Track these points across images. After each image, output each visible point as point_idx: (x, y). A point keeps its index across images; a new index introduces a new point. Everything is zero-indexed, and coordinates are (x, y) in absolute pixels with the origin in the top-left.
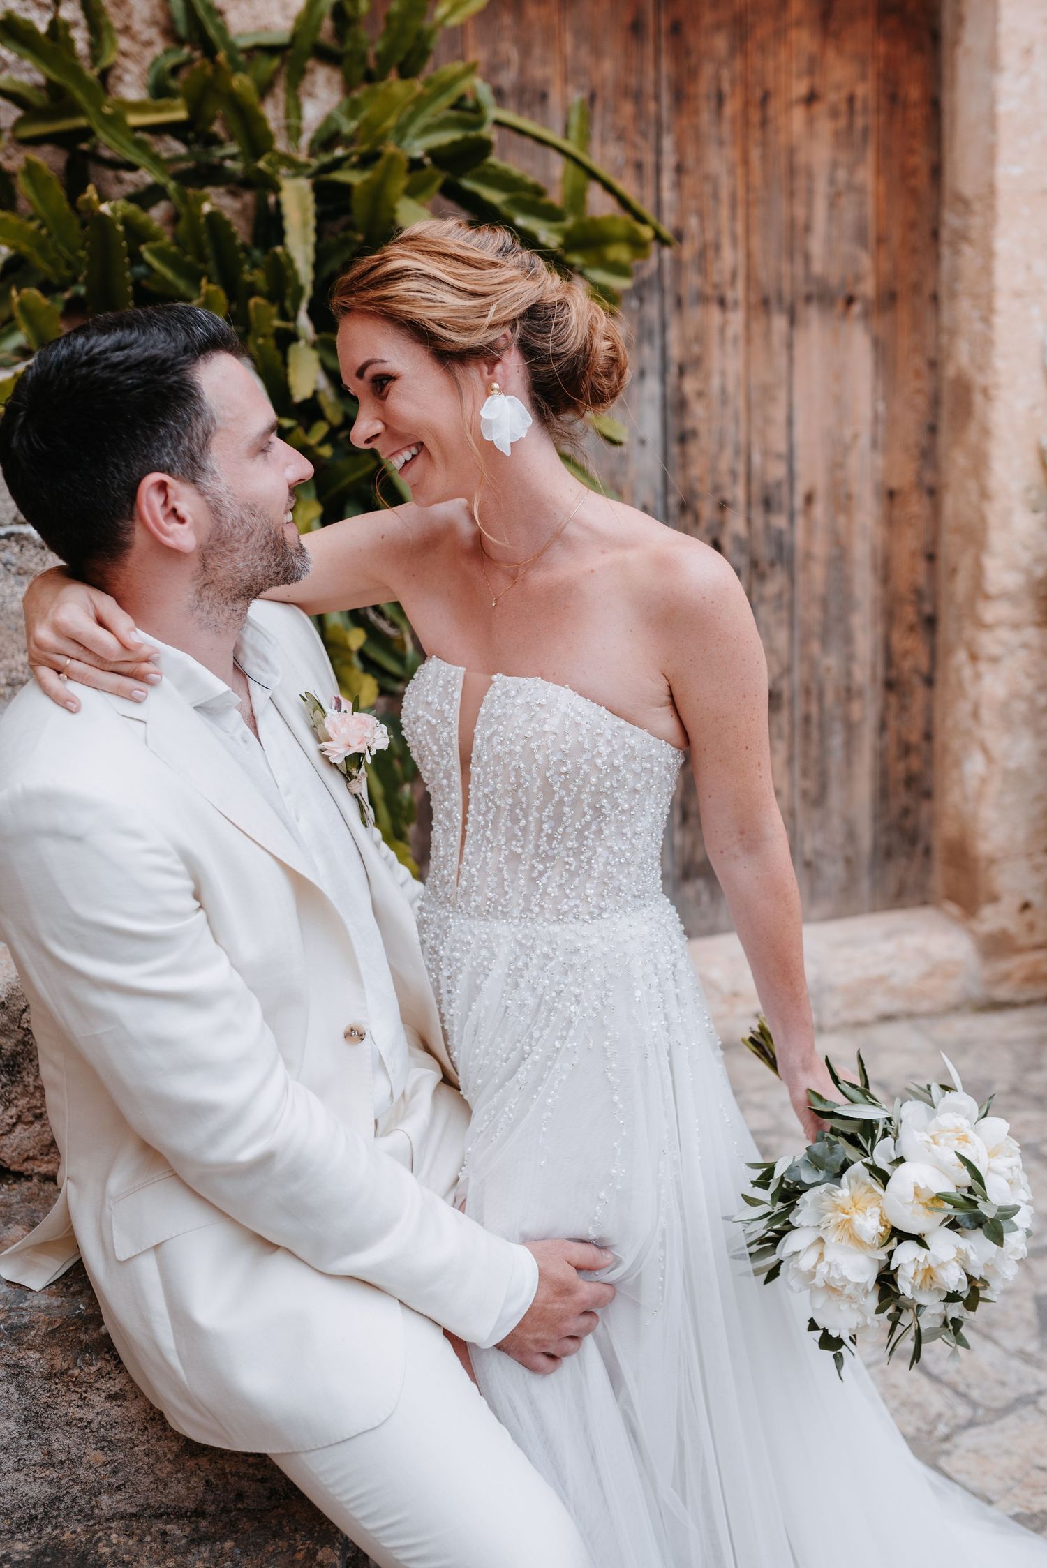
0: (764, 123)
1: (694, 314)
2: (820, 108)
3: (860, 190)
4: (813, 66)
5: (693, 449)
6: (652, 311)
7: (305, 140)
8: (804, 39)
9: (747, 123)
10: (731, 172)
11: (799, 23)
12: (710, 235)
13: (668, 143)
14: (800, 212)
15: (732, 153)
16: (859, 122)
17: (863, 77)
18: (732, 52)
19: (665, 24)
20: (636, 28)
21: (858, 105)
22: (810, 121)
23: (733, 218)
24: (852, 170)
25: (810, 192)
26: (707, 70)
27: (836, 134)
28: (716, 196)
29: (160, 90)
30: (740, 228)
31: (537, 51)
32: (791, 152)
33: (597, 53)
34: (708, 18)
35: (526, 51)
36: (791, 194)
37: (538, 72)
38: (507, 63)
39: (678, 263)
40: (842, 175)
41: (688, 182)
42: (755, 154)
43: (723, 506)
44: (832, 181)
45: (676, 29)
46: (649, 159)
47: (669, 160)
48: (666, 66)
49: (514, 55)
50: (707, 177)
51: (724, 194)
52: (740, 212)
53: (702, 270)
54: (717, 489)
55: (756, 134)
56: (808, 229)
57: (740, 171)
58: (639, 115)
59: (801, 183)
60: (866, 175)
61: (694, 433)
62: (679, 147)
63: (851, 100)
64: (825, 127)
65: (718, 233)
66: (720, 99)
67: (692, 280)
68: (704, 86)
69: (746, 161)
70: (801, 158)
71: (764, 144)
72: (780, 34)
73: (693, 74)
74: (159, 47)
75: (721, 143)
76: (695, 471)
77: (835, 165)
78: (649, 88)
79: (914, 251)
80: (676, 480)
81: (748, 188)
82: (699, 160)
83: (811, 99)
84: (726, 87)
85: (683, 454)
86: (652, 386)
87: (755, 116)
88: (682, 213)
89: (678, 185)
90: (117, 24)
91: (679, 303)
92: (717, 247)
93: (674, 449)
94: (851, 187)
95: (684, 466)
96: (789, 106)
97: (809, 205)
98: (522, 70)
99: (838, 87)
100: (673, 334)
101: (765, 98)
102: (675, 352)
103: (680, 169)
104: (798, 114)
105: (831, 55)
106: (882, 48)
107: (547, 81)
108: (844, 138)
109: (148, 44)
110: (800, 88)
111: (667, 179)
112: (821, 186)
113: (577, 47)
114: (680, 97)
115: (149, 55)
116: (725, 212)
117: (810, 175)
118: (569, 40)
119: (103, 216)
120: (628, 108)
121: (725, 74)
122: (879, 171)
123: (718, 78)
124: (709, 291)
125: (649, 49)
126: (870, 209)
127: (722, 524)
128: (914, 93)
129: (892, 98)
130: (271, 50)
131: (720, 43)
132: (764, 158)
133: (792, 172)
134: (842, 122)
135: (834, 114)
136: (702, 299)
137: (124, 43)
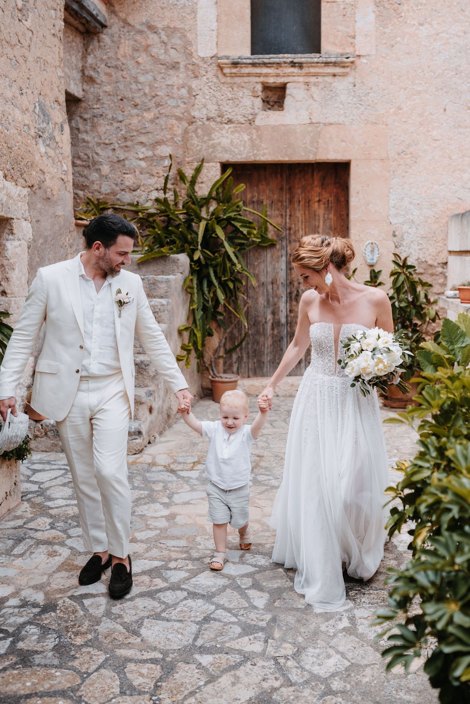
0: (309, 206)
1: (293, 244)
2: (321, 203)
3: (331, 219)
4: (320, 195)
5: (293, 271)
6: (284, 243)
7: (210, 214)
8: (318, 190)
9: (305, 206)
10: (302, 216)
11: (316, 187)
12: (297, 228)
13: (288, 211)
14: (317, 224)
15: (302, 212)
16: (330, 205)
17: (331, 196)
18: (302, 193)
19: (287, 188)
20: (282, 189)
21: (330, 202)
22: (319, 206)
23: (302, 225)
24: (328, 215)
25: (319, 219)
26: (297, 196)
27: (325, 208)
28: (298, 221)
29: (183, 207)
30: (303, 227)
31: (261, 194)
32: (315, 212)
33: (274, 194)
34: (297, 186)
35: (259, 194)
36: (315, 220)
37: (261, 198)
38: (255, 196)
39: (290, 234)
40: (326, 216)
41: (292, 218)
42: (307, 212)
43: (299, 283)
44: (324, 217)
45: (290, 189)
46: (284, 214)
47: (288, 214)
48: (288, 196)
49: (257, 195)
50: (296, 217)
51: (300, 220)
52: (304, 224)
53: (295, 236)
54: (298, 280)
55: (307, 208)
56: (318, 227)
57: (303, 216)
58: (282, 205)
59: (317, 218)
60: (332, 216)
61: (293, 268)
62: (290, 211)
63: (328, 201)
64: (322, 206)
65: (299, 228)
66: (299, 202)
67: (293, 237)
68: (296, 199)
69: (305, 214)
70: (317, 213)
71: (309, 210)
72: (312, 189)
73: (293, 197)
74: (186, 198)
75: (299, 210)
76: (293, 276)
77: (324, 214)
78: (284, 200)
79: (343, 231)
80: (289, 277)
81: (305, 218)
82: (295, 214)
83: (319, 201)
84: (300, 199)
85: (291, 272)
86: (284, 258)
87: (307, 205)
88: (291, 224)
89: (290, 219)
90: (179, 195)
91: (290, 242)
92: (299, 231)
93: (289, 271)
94: (328, 218)
95: (291, 275)
96: (314, 202)
97: (319, 222)
98: (258, 198)
99: (325, 199)
100: (288, 248)
101: (309, 201)
102: (289, 251)
103: (290, 215)
104: (316, 204)
105: (324, 192)
106: (335, 191)
107: (263, 199)
108: (327, 209)
109: (184, 198)
110: (317, 199)
111: (288, 217)
112: (321, 218)
113: (269, 193)
114: (291, 201)
115: (184, 200)
116: (300, 224)
117: (319, 216)
118: (268, 191)
119: (158, 234)
120: (280, 204)
121: (300, 197)
122: (334, 215)
123: (299, 198)
124: (297, 239)
125: (284, 193)
126: (332, 223)
127: (299, 287)
128: (343, 199)
129: (338, 201)
130: (205, 199)
131: (299, 191)
132: (309, 213)
133: (315, 215)
134: (326, 205)
135: (324, 204)
136: (295, 241)
137: (180, 198)
